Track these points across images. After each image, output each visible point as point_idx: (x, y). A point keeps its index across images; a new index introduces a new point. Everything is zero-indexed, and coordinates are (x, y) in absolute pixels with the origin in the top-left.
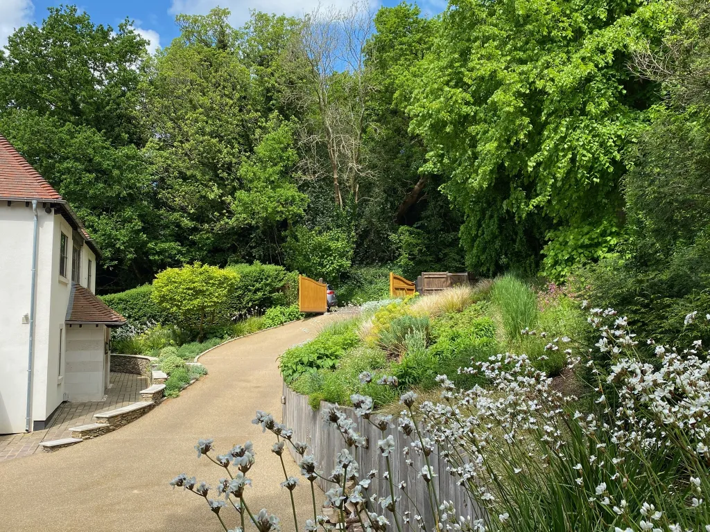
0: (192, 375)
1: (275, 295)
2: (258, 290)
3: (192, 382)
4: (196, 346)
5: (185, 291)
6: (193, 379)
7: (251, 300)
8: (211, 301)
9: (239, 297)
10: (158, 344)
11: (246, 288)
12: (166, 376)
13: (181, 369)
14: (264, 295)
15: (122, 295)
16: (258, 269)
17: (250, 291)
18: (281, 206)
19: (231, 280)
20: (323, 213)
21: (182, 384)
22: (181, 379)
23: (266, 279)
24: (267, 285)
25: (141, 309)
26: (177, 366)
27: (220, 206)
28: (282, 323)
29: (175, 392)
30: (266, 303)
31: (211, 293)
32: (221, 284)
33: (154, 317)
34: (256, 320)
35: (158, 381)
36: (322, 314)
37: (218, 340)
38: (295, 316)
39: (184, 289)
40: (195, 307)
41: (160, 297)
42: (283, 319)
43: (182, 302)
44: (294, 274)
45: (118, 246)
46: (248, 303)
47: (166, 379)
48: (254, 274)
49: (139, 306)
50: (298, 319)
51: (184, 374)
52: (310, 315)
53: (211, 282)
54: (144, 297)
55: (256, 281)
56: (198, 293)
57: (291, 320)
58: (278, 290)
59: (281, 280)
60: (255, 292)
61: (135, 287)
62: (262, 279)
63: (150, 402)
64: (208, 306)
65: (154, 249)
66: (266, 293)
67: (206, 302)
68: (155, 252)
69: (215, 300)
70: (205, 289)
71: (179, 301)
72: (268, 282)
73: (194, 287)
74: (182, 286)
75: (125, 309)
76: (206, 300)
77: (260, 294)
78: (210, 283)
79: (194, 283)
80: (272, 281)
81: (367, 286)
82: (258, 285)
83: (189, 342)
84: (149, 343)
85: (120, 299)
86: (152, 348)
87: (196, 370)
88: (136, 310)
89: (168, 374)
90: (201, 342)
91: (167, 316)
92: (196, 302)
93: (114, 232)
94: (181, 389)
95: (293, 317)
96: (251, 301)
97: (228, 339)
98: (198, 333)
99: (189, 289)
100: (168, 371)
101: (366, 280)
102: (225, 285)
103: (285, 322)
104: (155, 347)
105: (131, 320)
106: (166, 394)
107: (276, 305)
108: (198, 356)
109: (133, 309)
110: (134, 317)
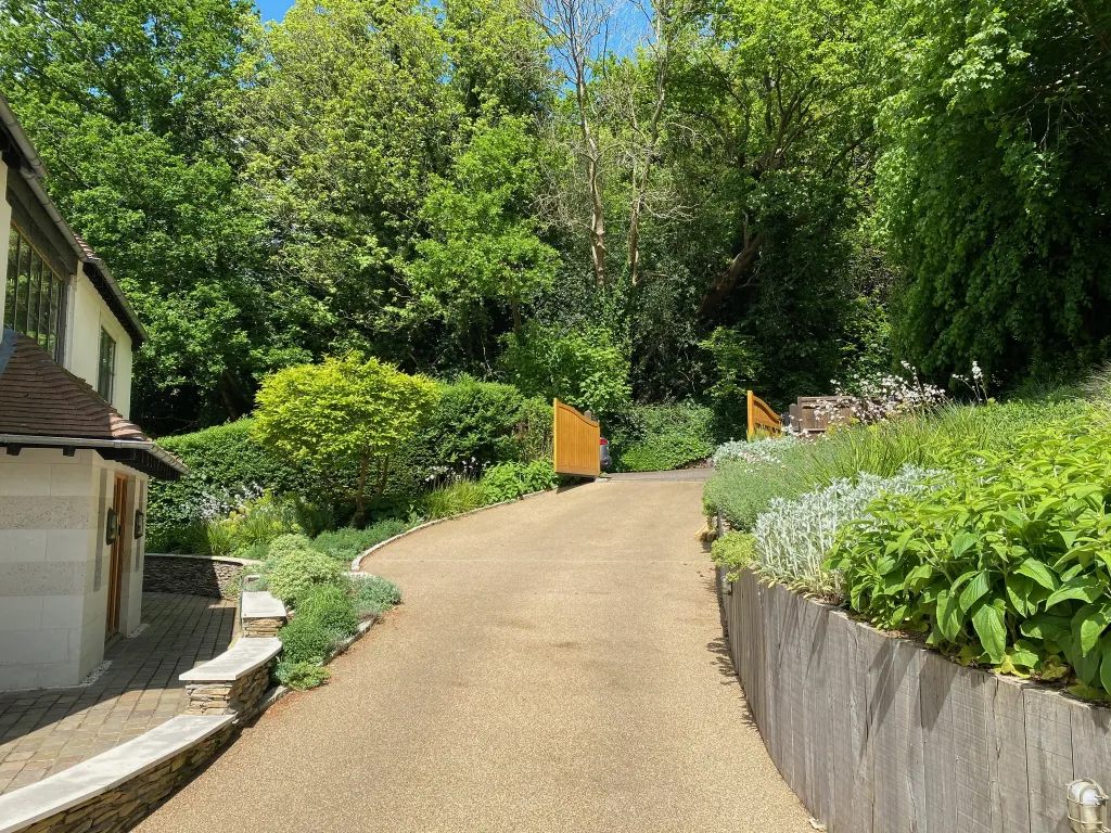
0: (362, 607)
1: (502, 440)
2: (470, 428)
3: (362, 627)
4: (349, 534)
5: (326, 412)
6: (366, 618)
7: (455, 449)
8: (384, 438)
9: (431, 444)
10: (265, 533)
11: (447, 426)
12: (280, 610)
13: (329, 589)
14: (480, 439)
15: (194, 437)
16: (468, 388)
17: (452, 430)
18: (508, 268)
19: (426, 395)
20: (568, 306)
21: (336, 637)
22: (328, 620)
23: (485, 408)
24: (486, 420)
25: (232, 464)
26: (316, 580)
27: (386, 278)
28: (519, 494)
29: (315, 666)
30: (488, 454)
31: (383, 420)
32: (403, 403)
33: (260, 480)
34: (470, 488)
35: (257, 627)
36: (591, 480)
37: (398, 524)
38: (543, 483)
39: (323, 407)
40: (348, 447)
41: (270, 425)
42: (521, 486)
43: (319, 436)
44: (538, 402)
45: (190, 348)
46: (450, 454)
47: (284, 621)
48: (461, 397)
49: (228, 459)
50: (549, 488)
51: (340, 606)
52: (568, 481)
53: (384, 394)
54: (239, 440)
55: (466, 411)
56: (356, 416)
57: (535, 490)
58: (507, 431)
59: (513, 412)
60: (464, 433)
61: (221, 424)
62: (477, 408)
63: (221, 717)
64: (378, 448)
65: (261, 360)
66: (485, 435)
67: (373, 438)
68: (263, 366)
69: (393, 434)
70: (371, 408)
71: (313, 434)
72: (489, 414)
73: (348, 406)
74: (320, 402)
75: (200, 465)
76: (374, 433)
77: (473, 437)
78: (381, 398)
79: (348, 395)
80: (498, 413)
81: (651, 438)
82: (469, 420)
83: (335, 529)
84: (245, 530)
85: (190, 445)
86: (252, 541)
87: (368, 590)
88: (223, 467)
89: (290, 603)
90: (361, 527)
91: (285, 478)
92: (351, 437)
93: (184, 324)
94: (330, 653)
95: (539, 484)
96: (456, 451)
97: (417, 523)
98: (353, 511)
99: (334, 407)
100: (288, 592)
101: (649, 426)
102: (413, 405)
103: (526, 492)
104: (258, 540)
105: (213, 486)
106: (282, 675)
107: (505, 460)
108: (359, 558)
109: (215, 464)
110: (217, 481)
